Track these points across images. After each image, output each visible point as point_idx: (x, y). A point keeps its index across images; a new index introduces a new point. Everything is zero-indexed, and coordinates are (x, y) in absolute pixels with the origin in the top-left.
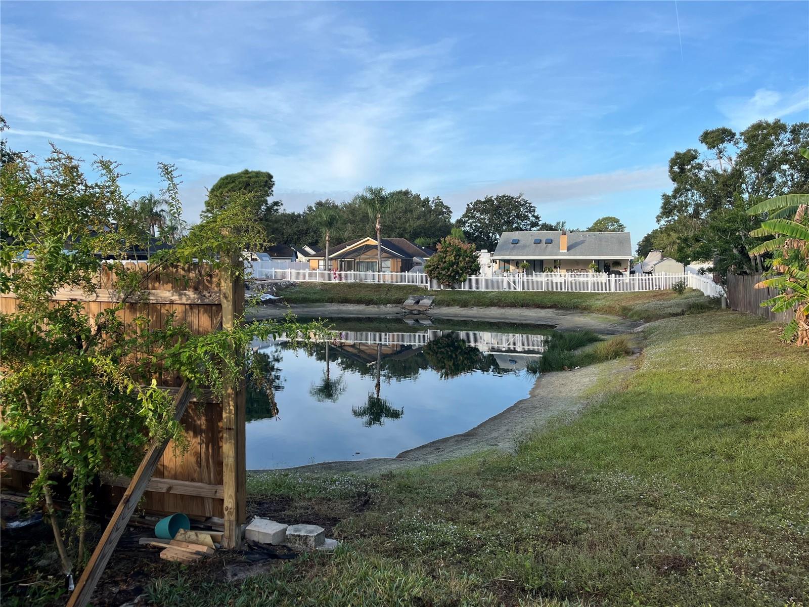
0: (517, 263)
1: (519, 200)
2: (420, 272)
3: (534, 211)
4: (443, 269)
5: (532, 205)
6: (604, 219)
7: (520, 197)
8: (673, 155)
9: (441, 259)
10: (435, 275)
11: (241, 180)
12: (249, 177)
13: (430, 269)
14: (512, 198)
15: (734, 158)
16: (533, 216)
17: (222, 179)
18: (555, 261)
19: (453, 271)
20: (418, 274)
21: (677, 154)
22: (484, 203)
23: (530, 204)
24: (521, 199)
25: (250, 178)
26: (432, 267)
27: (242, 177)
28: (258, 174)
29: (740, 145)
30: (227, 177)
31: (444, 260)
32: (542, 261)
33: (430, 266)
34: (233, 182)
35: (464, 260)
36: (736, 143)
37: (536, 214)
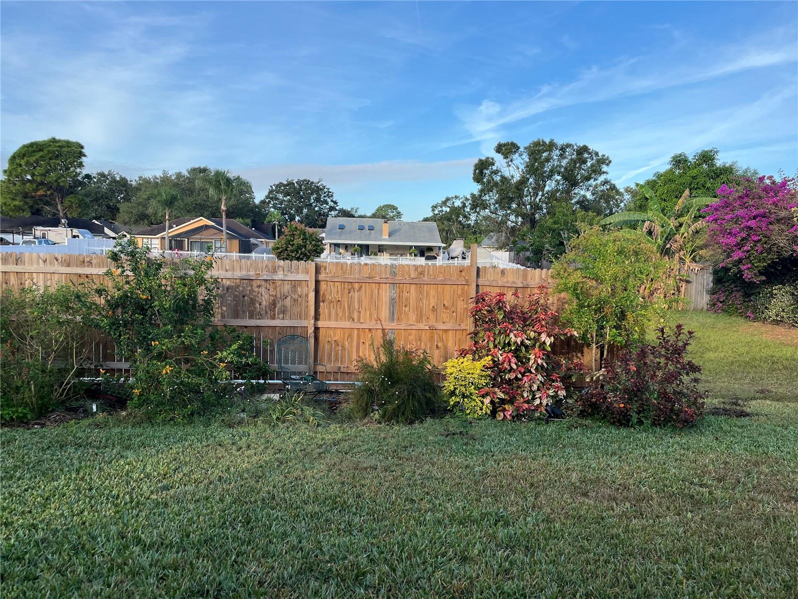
0: (346, 247)
1: (319, 185)
2: (267, 253)
3: (332, 196)
4: (292, 252)
5: (330, 190)
6: (385, 206)
7: (319, 182)
8: (477, 162)
9: (288, 242)
10: (285, 257)
11: (50, 149)
12: (59, 146)
13: (279, 251)
14: (312, 183)
15: (522, 167)
16: (332, 201)
17: (24, 146)
18: (379, 246)
19: (301, 253)
20: (265, 255)
21: (480, 160)
22: (287, 185)
23: (328, 189)
24: (320, 184)
25: (61, 147)
26: (281, 250)
27: (50, 145)
28: (68, 144)
29: (523, 157)
30: (32, 145)
31: (291, 243)
32: (367, 246)
33: (278, 248)
34: (41, 150)
35: (311, 243)
36: (521, 155)
37: (334, 200)
